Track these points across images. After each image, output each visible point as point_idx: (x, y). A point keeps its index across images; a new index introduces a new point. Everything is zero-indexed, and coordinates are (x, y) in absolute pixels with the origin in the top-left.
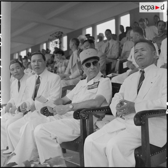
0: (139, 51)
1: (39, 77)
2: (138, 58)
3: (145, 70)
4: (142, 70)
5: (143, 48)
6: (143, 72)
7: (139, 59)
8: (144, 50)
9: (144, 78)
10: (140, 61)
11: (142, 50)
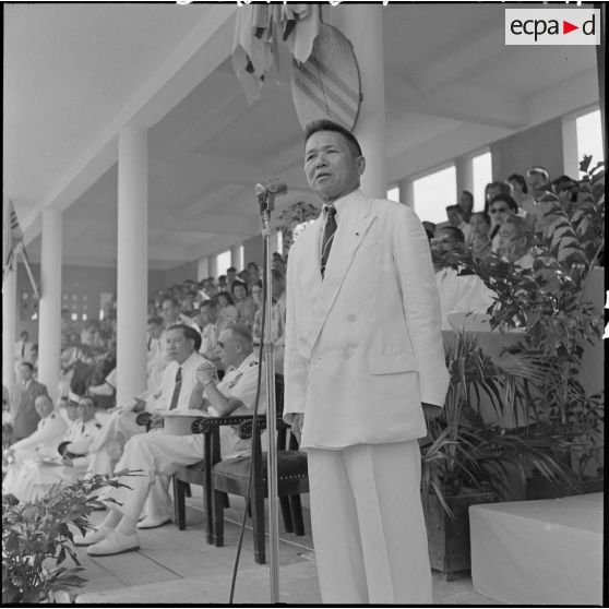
0: (320, 154)
1: (180, 369)
2: (318, 172)
3: (337, 204)
4: (330, 206)
5: (329, 147)
6: (334, 212)
7: (319, 176)
8: (333, 152)
9: (335, 227)
10: (321, 181)
11: (329, 150)
